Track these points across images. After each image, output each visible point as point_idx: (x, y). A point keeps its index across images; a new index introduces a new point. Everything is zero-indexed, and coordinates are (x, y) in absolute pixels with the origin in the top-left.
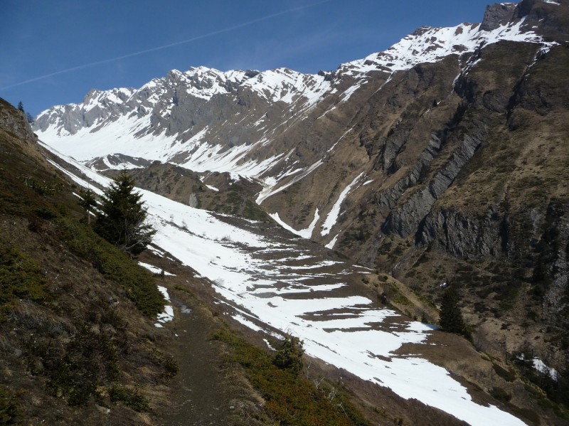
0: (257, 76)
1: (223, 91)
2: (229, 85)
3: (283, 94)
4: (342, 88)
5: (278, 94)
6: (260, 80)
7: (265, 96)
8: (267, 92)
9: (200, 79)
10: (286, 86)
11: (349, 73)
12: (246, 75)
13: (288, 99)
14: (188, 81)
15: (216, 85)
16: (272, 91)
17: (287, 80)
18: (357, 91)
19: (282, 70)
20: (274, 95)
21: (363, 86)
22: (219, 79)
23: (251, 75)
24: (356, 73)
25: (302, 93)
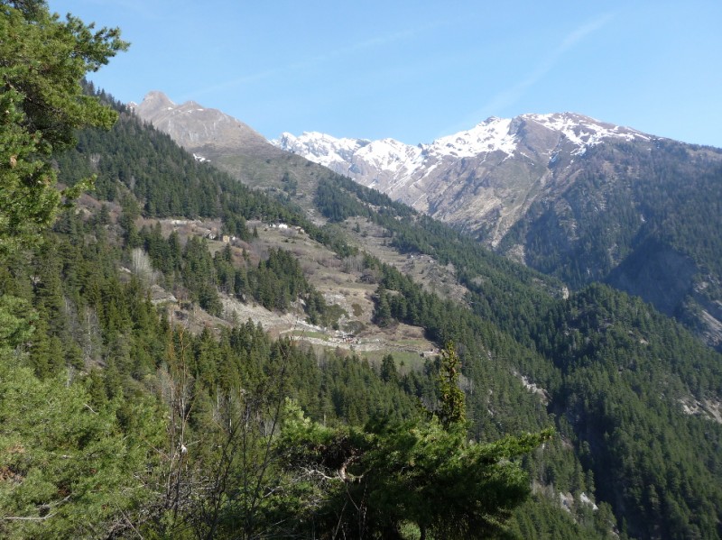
0: (367, 146)
1: (339, 159)
2: (342, 153)
3: (389, 163)
4: (428, 165)
5: (385, 162)
6: (371, 150)
7: (375, 165)
8: (376, 161)
9: (316, 146)
10: (392, 156)
11: (434, 154)
12: (358, 143)
13: (393, 167)
14: (304, 147)
15: (331, 152)
16: (380, 161)
17: (393, 151)
18: (435, 169)
19: (389, 140)
20: (381, 164)
21: (439, 166)
22: (333, 146)
23: (363, 144)
24: (438, 154)
25: (404, 163)
